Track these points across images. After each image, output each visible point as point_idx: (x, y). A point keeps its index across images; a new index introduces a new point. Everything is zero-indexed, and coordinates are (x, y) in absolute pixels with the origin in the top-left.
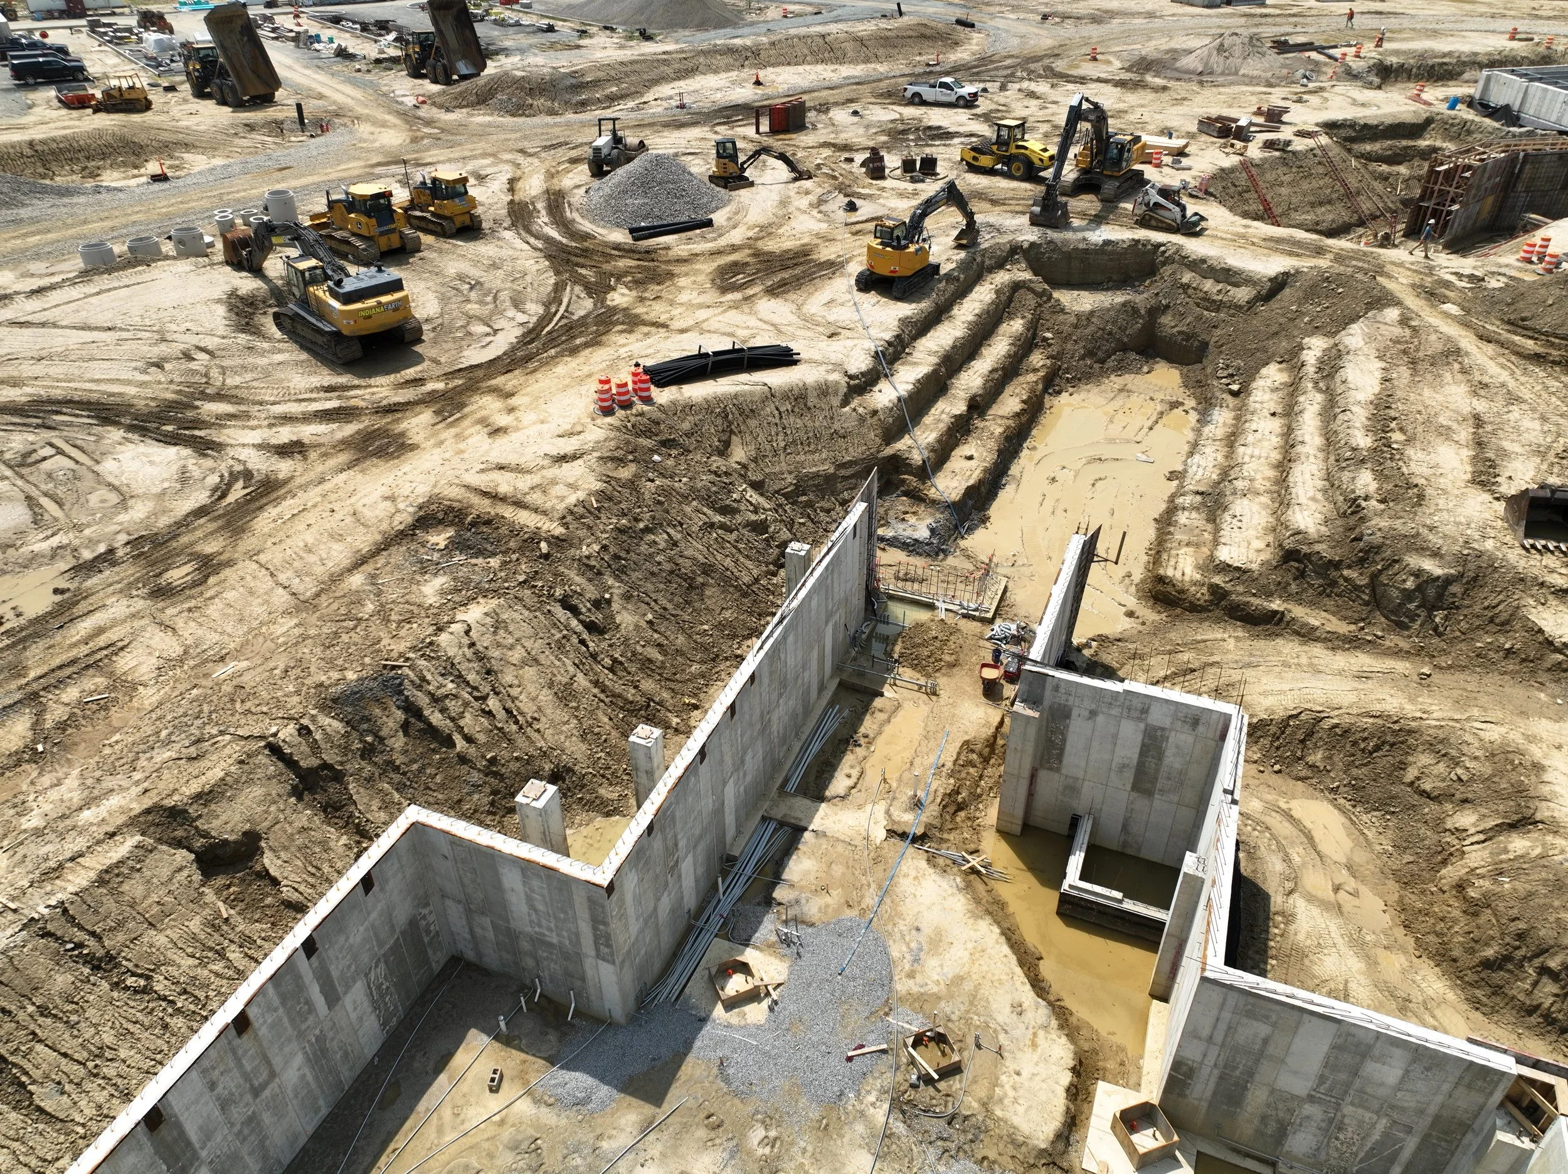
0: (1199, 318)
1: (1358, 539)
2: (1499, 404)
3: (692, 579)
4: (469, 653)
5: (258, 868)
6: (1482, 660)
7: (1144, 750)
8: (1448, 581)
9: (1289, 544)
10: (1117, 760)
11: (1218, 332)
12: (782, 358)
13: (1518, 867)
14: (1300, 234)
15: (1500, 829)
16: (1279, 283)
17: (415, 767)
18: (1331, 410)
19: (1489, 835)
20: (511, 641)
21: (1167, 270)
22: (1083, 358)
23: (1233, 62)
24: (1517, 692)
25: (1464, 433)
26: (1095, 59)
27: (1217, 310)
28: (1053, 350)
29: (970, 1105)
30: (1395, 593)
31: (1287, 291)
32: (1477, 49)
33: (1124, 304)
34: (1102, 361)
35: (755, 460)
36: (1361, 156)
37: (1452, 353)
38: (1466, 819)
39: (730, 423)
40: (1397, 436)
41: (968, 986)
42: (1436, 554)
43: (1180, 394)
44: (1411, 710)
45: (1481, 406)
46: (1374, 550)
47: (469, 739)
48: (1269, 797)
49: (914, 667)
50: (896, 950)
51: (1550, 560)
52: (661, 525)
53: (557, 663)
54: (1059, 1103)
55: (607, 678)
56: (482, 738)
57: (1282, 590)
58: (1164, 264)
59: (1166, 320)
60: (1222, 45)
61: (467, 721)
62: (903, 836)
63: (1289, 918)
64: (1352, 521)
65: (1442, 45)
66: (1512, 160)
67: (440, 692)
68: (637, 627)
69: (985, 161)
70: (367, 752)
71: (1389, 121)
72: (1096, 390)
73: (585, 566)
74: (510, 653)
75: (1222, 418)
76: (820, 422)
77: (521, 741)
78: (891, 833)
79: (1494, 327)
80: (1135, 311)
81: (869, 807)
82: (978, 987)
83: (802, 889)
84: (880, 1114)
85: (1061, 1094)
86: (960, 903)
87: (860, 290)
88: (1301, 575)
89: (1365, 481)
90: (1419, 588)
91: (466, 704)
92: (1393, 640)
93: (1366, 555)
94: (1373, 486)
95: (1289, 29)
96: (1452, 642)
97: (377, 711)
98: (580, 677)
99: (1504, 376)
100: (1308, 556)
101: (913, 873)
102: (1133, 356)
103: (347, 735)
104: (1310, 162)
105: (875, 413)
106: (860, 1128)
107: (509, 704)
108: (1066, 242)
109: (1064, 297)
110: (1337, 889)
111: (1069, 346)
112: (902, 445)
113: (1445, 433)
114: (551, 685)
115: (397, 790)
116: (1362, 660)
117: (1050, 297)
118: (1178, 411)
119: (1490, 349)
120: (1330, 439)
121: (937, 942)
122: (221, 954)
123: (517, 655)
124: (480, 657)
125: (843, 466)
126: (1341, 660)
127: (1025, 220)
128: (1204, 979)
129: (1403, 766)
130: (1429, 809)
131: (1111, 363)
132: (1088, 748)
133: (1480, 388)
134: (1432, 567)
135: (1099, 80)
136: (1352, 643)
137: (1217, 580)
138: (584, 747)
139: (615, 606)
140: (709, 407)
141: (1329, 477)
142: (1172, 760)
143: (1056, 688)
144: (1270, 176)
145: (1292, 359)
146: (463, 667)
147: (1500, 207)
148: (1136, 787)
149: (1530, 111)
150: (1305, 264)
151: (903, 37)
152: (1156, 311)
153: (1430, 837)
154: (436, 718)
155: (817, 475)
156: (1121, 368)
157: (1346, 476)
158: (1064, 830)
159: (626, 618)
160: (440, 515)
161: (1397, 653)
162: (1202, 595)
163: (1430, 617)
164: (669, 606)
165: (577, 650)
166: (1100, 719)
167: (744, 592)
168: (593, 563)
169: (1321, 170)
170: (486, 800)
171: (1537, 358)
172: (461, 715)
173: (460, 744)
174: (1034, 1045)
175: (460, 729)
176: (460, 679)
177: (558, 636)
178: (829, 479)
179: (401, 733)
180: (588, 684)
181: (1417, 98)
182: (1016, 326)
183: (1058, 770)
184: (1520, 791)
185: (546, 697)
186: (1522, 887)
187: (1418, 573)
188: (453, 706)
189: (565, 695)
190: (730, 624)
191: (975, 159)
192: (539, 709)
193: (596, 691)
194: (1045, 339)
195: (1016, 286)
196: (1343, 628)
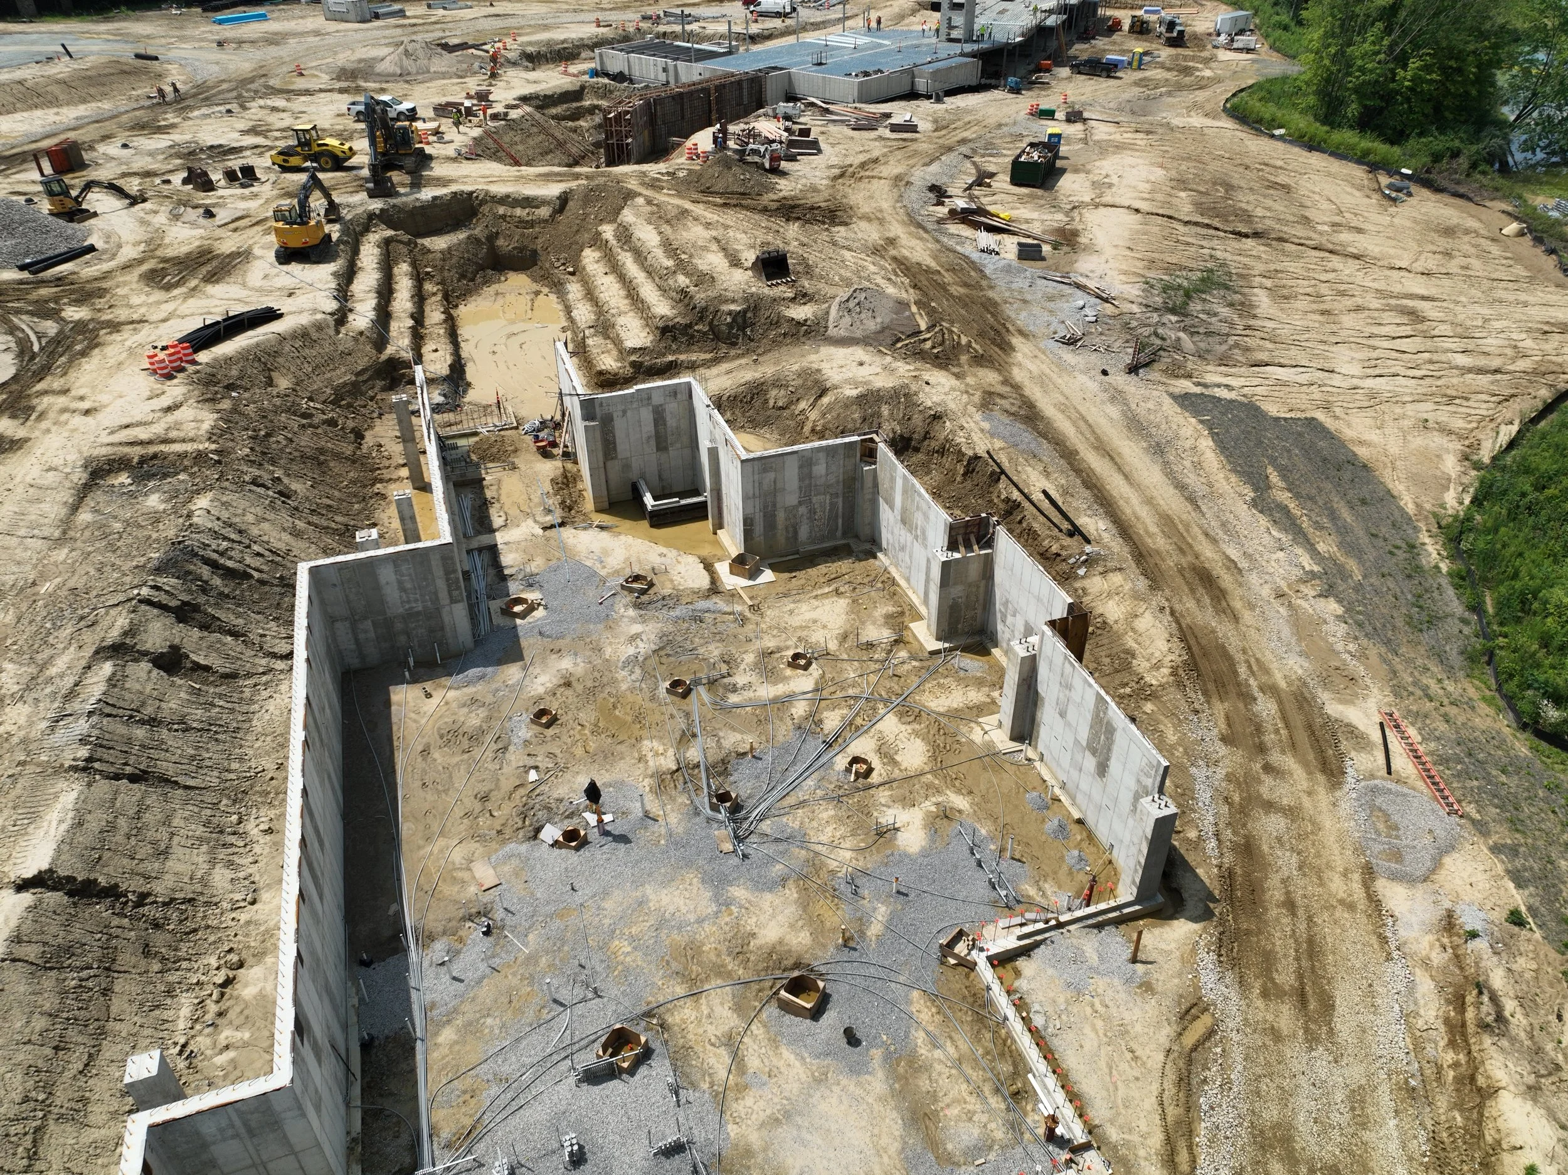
0: (523, 235)
1: (694, 308)
2: (721, 230)
3: (317, 458)
4: (220, 523)
5: (189, 665)
6: (776, 343)
7: (657, 422)
8: (745, 311)
9: (661, 324)
10: (645, 436)
11: (540, 241)
12: (270, 315)
13: (830, 408)
14: (556, 169)
15: (816, 400)
16: (564, 200)
17: (238, 592)
18: (640, 256)
19: (813, 405)
20: (240, 511)
21: (485, 209)
22: (459, 280)
23: (423, 62)
24: (796, 350)
25: (714, 247)
26: (302, 75)
27: (532, 227)
28: (438, 278)
29: (667, 591)
30: (724, 328)
31: (571, 204)
32: (581, 35)
33: (468, 238)
34: (473, 280)
35: (297, 384)
36: (553, 118)
37: (684, 213)
38: (803, 405)
39: (265, 364)
40: (683, 256)
41: (633, 558)
42: (734, 301)
43: (535, 287)
44: (758, 375)
45: (714, 233)
46: (705, 309)
49: (493, 461)
50: (588, 563)
51: (782, 288)
52: (274, 430)
53: (278, 517)
55: (315, 519)
56: (263, 567)
57: (668, 348)
58: (480, 205)
59: (500, 242)
60: (406, 51)
61: (250, 561)
62: (552, 526)
64: (686, 301)
65: (558, 35)
66: (648, 104)
67: (220, 549)
68: (307, 490)
69: (294, 161)
70: (204, 591)
71: (559, 91)
72: (479, 299)
73: (249, 462)
74: (245, 518)
75: (574, 289)
76: (328, 348)
78: (545, 529)
79: (696, 196)
80: (478, 240)
81: (523, 524)
82: (639, 556)
83: (518, 565)
84: (631, 613)
86: (605, 535)
87: (281, 263)
88: (675, 339)
89: (682, 280)
90: (734, 320)
91: (241, 552)
92: (733, 352)
93: (702, 314)
94: (687, 281)
95: (441, 34)
96: (759, 341)
97: (191, 567)
98: (297, 522)
99: (716, 217)
100: (674, 326)
101: (571, 536)
102: (490, 272)
103: (184, 584)
104: (526, 125)
105: (361, 333)
106: (626, 620)
107: (267, 546)
108: (404, 203)
109: (427, 242)
111: (446, 274)
112: (390, 350)
113: (705, 249)
114: (284, 530)
115: (238, 605)
116: (725, 366)
117: (416, 244)
118: (541, 296)
119: (701, 206)
120: (649, 272)
121: (606, 552)
123: (250, 518)
124: (229, 524)
125: (358, 374)
126: (715, 371)
127: (364, 195)
128: (743, 462)
129: (766, 401)
130: (786, 413)
131: (479, 280)
132: (628, 435)
133: (708, 225)
134: (733, 307)
135: (321, 91)
136: (716, 361)
137: (633, 358)
139: (285, 481)
140: (244, 355)
141: (659, 287)
142: (671, 422)
143: (601, 405)
144: (507, 139)
145: (597, 241)
146: (223, 532)
147: (653, 136)
148: (659, 449)
149: (636, 73)
150: (573, 184)
151: (106, 75)
152: (492, 238)
153: (792, 423)
154: (230, 564)
155: (345, 384)
156: (487, 282)
157: (671, 282)
158: (630, 496)
159: (297, 486)
160: (107, 467)
161: (738, 357)
162: (629, 371)
163: (745, 334)
164: (316, 476)
165: (284, 508)
166: (629, 413)
168: (252, 459)
169: (535, 130)
171: (725, 205)
172: (244, 559)
173: (256, 575)
174: (678, 562)
175: (249, 566)
176: (225, 538)
177: (267, 502)
178: (354, 384)
179: (215, 577)
180: (305, 525)
181: (565, 73)
182: (402, 269)
183: (616, 458)
184: (816, 382)
185: (286, 537)
186: (834, 414)
187: (730, 313)
188: (234, 554)
190: (358, 479)
191: (285, 161)
194: (428, 273)
195: (387, 242)
196: (708, 356)
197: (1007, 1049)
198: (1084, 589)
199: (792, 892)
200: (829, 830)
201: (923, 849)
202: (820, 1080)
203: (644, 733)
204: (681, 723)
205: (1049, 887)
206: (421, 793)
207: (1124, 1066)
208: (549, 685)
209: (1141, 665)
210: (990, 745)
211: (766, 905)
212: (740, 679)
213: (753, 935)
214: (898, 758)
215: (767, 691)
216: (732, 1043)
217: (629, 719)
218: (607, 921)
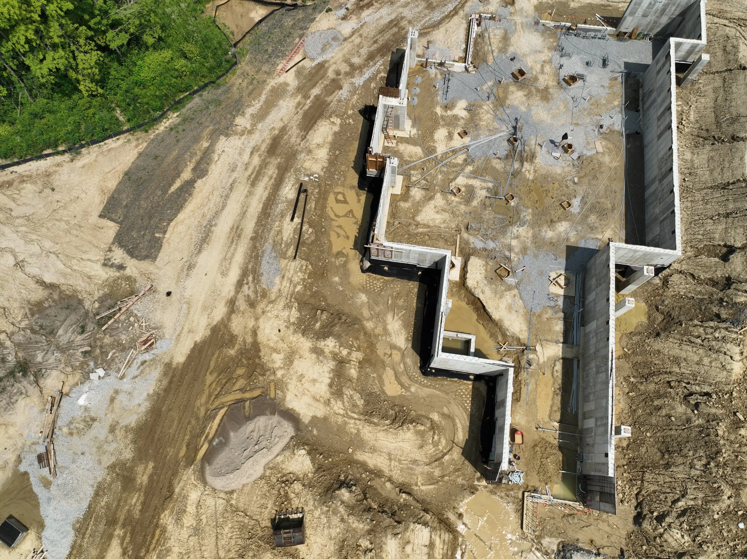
3: (670, 454)
4: (723, 350)
17: (703, 308)
20: (713, 364)
29: (491, 262)
41: (498, 296)
47: (696, 326)
48: (408, 393)
50: (521, 303)
52: (704, 472)
53: (690, 369)
54: (469, 268)
56: (691, 329)
61: (701, 330)
62: (531, 349)
63: (407, 339)
67: (718, 331)
68: (673, 408)
70: (721, 300)
73: (716, 419)
74: (709, 360)
77: (678, 336)
78: (534, 349)
81: (545, 360)
82: (495, 296)
83: (556, 318)
84: (513, 255)
85: (469, 271)
86: (507, 324)
91: (707, 334)
97: (731, 311)
101: (523, 332)
103: (732, 300)
106: (516, 250)
107: (693, 344)
110: (390, 355)
114: (685, 359)
115: (702, 299)
121: (510, 308)
122: (703, 235)
124: (718, 351)
134: (346, 494)
138: (656, 348)
139: (689, 411)
146: (720, 344)
154: (712, 324)
159: (681, 409)
164: (670, 433)
165: (688, 378)
167: (643, 469)
168: (714, 423)
170: (673, 314)
172: (704, 330)
174: (477, 282)
175: (701, 326)
176: (717, 340)
177: (699, 378)
179: (717, 312)
180: (673, 370)
188: (709, 330)
189: (676, 361)
190: (639, 446)
192: (682, 350)
193: (668, 370)
197: (476, 43)
198: (322, 170)
199: (508, 102)
200: (485, 118)
201: (460, 99)
202: (525, 55)
203: (530, 183)
204: (516, 182)
205: (433, 76)
206: (617, 190)
207: (451, 31)
208: (559, 224)
209: (336, 129)
210: (413, 126)
211: (517, 102)
212: (484, 193)
213: (525, 95)
214: (447, 134)
215: (476, 183)
216: (542, 72)
217: (533, 193)
218: (565, 117)
